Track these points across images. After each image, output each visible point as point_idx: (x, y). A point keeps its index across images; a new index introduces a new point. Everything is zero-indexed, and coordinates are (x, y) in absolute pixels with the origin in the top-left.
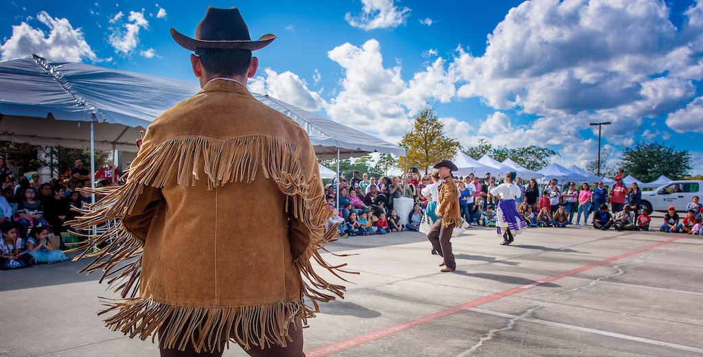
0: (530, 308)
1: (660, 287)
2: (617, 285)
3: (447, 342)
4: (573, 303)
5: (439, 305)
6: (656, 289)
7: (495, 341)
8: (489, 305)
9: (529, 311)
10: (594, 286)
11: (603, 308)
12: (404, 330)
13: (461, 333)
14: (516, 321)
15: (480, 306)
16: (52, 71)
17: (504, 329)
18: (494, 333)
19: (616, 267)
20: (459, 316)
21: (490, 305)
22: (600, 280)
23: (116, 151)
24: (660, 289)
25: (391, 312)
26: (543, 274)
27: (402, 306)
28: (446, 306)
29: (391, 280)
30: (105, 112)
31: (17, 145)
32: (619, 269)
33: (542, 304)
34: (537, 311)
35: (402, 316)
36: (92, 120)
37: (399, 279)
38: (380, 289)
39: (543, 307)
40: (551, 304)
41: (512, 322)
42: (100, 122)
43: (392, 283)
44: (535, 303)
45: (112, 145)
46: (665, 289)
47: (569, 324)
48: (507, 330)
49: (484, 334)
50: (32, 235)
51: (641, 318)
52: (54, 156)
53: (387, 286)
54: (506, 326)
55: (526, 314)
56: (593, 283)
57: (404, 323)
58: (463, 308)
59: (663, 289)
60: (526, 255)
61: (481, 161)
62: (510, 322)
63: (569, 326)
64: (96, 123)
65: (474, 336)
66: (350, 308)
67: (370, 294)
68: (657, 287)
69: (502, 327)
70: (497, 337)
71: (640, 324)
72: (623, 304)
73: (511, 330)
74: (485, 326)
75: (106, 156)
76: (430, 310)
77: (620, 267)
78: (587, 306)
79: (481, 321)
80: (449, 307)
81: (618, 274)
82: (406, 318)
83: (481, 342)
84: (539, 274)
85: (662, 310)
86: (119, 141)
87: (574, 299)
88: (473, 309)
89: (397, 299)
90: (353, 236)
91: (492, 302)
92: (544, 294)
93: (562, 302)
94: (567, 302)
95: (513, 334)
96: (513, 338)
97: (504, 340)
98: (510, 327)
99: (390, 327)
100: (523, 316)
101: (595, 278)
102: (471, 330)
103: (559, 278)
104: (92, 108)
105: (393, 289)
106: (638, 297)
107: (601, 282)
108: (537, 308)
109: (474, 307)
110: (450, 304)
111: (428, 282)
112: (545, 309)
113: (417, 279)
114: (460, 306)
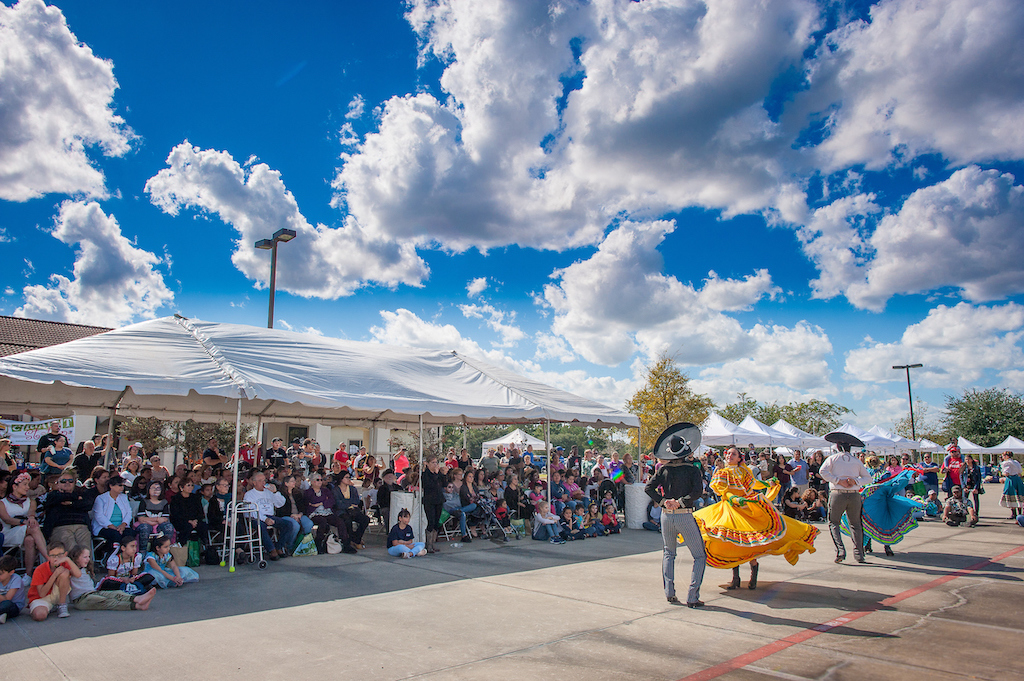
0: (831, 666)
2: (958, 625)
4: (895, 657)
5: (700, 659)
6: (1018, 631)
8: (770, 659)
9: (831, 671)
10: (923, 626)
11: (940, 666)
15: (759, 662)
16: (195, 333)
19: (953, 592)
20: (729, 680)
22: (932, 615)
23: (261, 424)
25: (633, 672)
26: (847, 605)
27: (647, 661)
28: (709, 662)
29: (629, 615)
30: (257, 386)
31: (140, 420)
32: (959, 596)
33: (849, 659)
34: (842, 672)
36: (240, 397)
37: (639, 615)
38: (614, 630)
39: (851, 664)
40: (862, 658)
42: (250, 399)
43: (631, 622)
44: (839, 656)
45: (257, 418)
50: (153, 549)
52: (181, 432)
53: (625, 626)
55: (825, 676)
56: (922, 621)
58: (734, 665)
60: (819, 572)
61: (743, 425)
64: (245, 400)
66: (576, 664)
67: (601, 641)
72: (971, 659)
75: (250, 430)
76: (687, 668)
77: (961, 592)
78: (914, 661)
80: (714, 663)
81: (958, 604)
84: (841, 605)
86: (266, 413)
87: (896, 649)
88: (749, 667)
89: (639, 649)
90: (572, 540)
91: (775, 656)
93: (878, 654)
94: (885, 656)
100: (821, 679)
101: (924, 612)
103: (870, 613)
104: (241, 382)
105: (633, 631)
106: (992, 647)
107: (934, 618)
108: (841, 665)
109: (749, 663)
110: (714, 659)
111: (681, 620)
112: (854, 668)
113: (664, 615)
114: (730, 661)
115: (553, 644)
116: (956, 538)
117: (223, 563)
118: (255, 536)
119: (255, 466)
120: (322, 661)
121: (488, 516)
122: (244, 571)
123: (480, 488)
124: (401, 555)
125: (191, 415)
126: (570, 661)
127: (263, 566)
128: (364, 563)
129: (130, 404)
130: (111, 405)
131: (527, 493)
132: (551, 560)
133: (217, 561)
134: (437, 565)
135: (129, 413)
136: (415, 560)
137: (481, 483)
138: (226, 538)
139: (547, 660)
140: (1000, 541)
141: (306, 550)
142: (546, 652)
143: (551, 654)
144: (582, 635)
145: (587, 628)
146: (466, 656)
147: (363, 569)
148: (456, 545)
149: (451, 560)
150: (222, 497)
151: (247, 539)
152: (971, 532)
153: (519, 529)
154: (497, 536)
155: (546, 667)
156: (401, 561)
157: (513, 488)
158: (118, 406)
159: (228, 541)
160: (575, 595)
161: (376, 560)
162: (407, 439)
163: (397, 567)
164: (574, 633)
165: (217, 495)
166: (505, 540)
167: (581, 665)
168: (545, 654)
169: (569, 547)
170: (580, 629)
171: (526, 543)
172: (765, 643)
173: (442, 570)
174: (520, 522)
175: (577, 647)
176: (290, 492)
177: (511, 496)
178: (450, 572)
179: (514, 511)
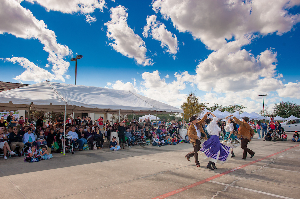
0: (234, 181)
1: (290, 170)
2: (271, 169)
3: (199, 197)
5: (197, 179)
6: (288, 171)
7: (219, 197)
9: (234, 182)
10: (261, 170)
11: (265, 181)
12: (182, 191)
13: (205, 193)
14: (228, 187)
15: (214, 180)
17: (223, 191)
18: (219, 193)
19: (271, 160)
20: (205, 185)
21: (218, 179)
22: (264, 166)
23: (73, 113)
24: (290, 171)
25: (177, 183)
26: (240, 164)
27: (182, 180)
28: (199, 180)
29: (178, 167)
30: (71, 101)
34: (237, 182)
35: (182, 184)
36: (65, 105)
37: (181, 167)
38: (173, 171)
39: (239, 180)
41: (226, 187)
42: (68, 105)
43: (178, 169)
44: (237, 178)
45: (72, 111)
46: (292, 171)
47: (250, 189)
48: (224, 192)
49: (214, 193)
51: (281, 186)
52: (50, 115)
53: (176, 170)
54: (224, 190)
55: (232, 184)
56: (261, 168)
57: (182, 188)
58: (206, 181)
59: (291, 171)
62: (225, 188)
63: (250, 190)
65: (210, 194)
66: (161, 181)
67: (169, 174)
68: (289, 170)
69: (222, 190)
70: (220, 195)
71: (280, 189)
73: (226, 191)
74: (215, 189)
75: (69, 115)
76: (193, 182)
77: (273, 160)
79: (213, 187)
81: (272, 163)
82: (183, 185)
83: (213, 197)
84: (239, 164)
85: (290, 182)
86: (74, 109)
87: (253, 176)
88: (211, 181)
89: (180, 176)
91: (218, 178)
92: (240, 174)
95: (226, 193)
96: (227, 195)
97: (222, 196)
98: (225, 190)
99: (176, 190)
100: (231, 184)
101: (262, 165)
102: (209, 191)
103: (247, 166)
104: (66, 100)
105: (179, 171)
106: (280, 175)
107: (265, 167)
108: (237, 180)
109: (211, 180)
110: (201, 179)
111: (193, 168)
112: (241, 181)
113: (188, 167)
114: (205, 179)
115: (155, 175)
116: (274, 144)
117: (62, 153)
118: (71, 145)
119: (72, 124)
120: (89, 180)
121: (139, 139)
122: (68, 155)
123: (137, 131)
124: (113, 150)
125: (52, 110)
126: (160, 180)
127: (73, 153)
128: (103, 152)
129: (34, 107)
130: (29, 107)
131: (151, 132)
132: (157, 151)
133: (60, 152)
134: (124, 153)
135: (34, 109)
136: (117, 151)
137: (137, 129)
138: (62, 145)
139: (153, 179)
140: (286, 145)
141: (86, 149)
142: (153, 177)
143: (154, 178)
144: (164, 172)
145: (166, 170)
146: (130, 178)
147: (102, 154)
148: (130, 147)
149: (128, 151)
150: (61, 134)
151: (69, 145)
152: (279, 143)
153: (148, 142)
154: (142, 144)
155: (153, 181)
156: (114, 152)
157: (147, 131)
158: (31, 107)
159: (63, 146)
160: (163, 161)
161: (107, 151)
162: (116, 116)
163: (112, 153)
164: (161, 172)
165: (60, 133)
166: (144, 146)
167: (163, 181)
168: (153, 178)
169: (163, 147)
170: (164, 171)
171: (150, 146)
172: (216, 174)
173: (125, 154)
174: (149, 140)
175: (162, 176)
176: (81, 132)
177: (146, 133)
178: (128, 155)
179: (147, 137)
